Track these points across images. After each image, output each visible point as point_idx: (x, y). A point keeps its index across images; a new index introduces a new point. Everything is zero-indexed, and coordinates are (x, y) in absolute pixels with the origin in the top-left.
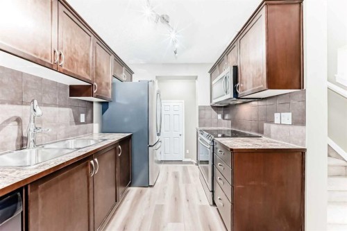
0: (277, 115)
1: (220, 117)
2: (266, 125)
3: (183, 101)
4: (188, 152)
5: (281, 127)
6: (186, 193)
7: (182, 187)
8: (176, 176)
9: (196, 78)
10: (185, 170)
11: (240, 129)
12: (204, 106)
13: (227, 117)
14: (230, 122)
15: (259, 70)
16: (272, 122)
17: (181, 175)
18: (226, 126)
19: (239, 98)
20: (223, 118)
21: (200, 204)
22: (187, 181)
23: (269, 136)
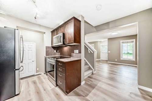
0: (75, 51)
1: (55, 51)
2: (72, 54)
3: (35, 43)
4: (38, 69)
5: (76, 54)
6: (43, 87)
7: (40, 86)
8: (35, 83)
9: (45, 33)
10: (39, 78)
11: (63, 55)
12: (48, 47)
13: (58, 51)
14: (60, 53)
15: (72, 37)
16: (74, 53)
17: (37, 81)
18: (58, 55)
19: (65, 45)
20: (57, 52)
21: (51, 88)
22: (42, 82)
23: (73, 57)
